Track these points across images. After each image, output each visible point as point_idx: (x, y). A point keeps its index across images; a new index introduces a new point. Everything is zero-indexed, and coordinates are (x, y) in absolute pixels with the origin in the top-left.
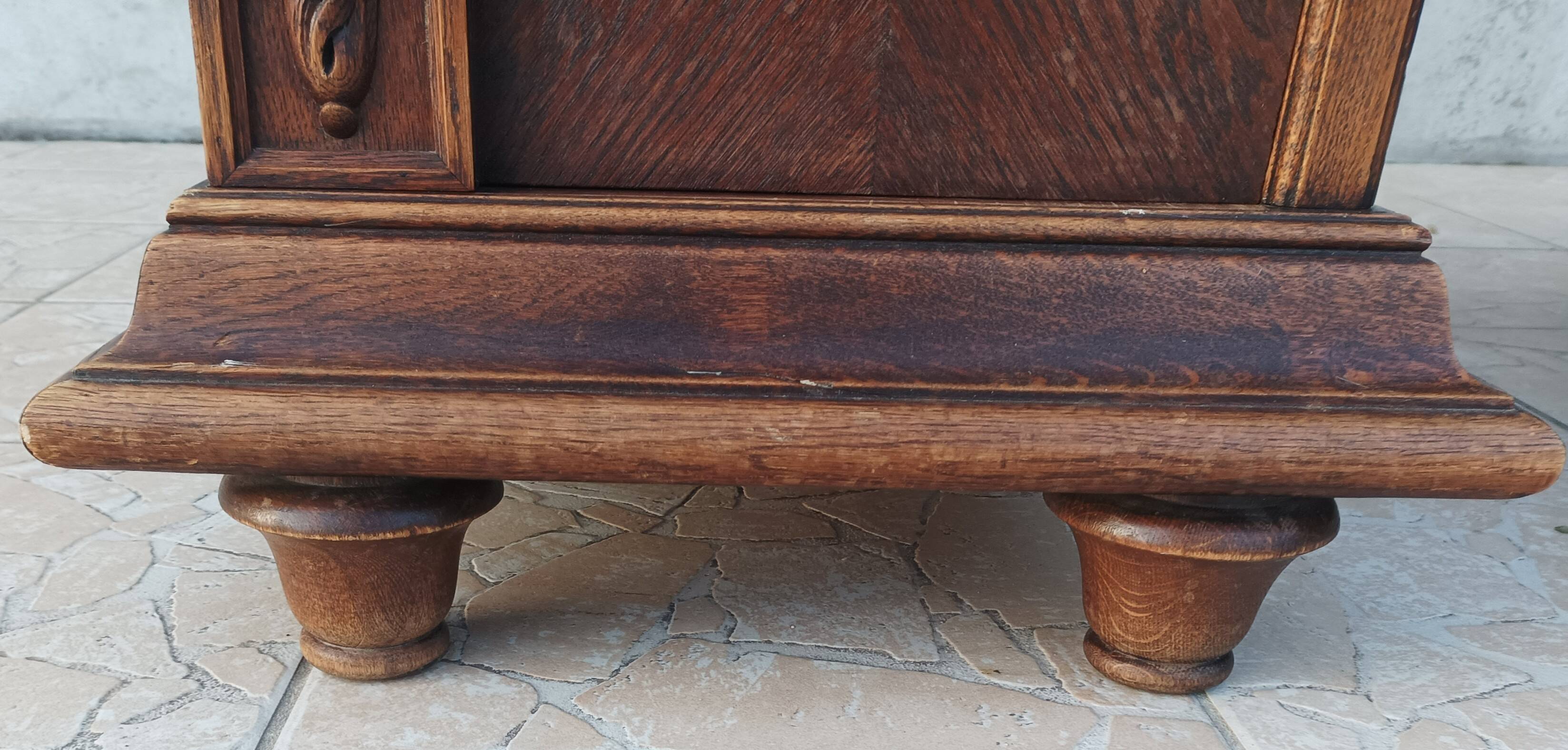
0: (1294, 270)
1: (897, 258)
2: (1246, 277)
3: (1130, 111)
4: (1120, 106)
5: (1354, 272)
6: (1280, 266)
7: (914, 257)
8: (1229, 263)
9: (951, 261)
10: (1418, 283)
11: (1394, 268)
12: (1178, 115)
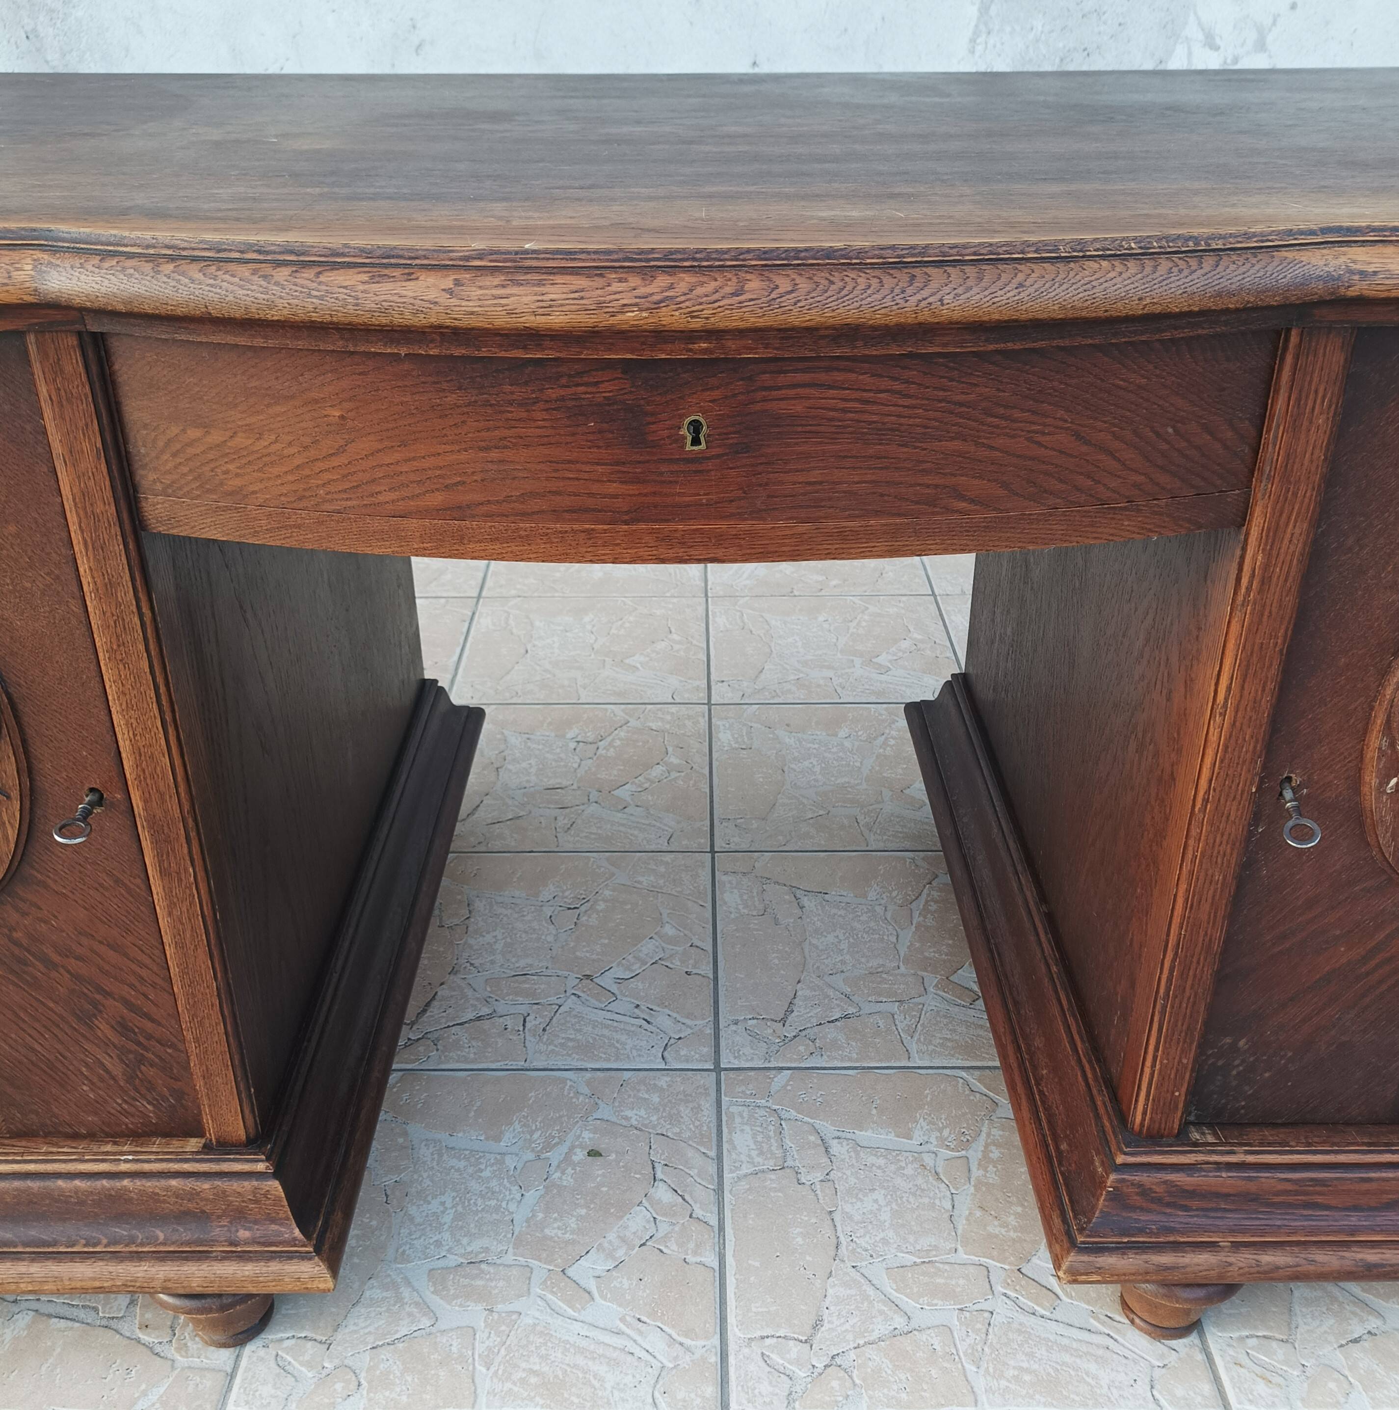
0: (206, 1186)
1: (8, 1185)
2: (183, 1190)
3: (125, 1106)
4: (120, 1105)
5: (235, 1185)
6: (198, 1183)
7: (17, 1184)
8: (174, 1182)
9: (35, 1185)
10: (268, 1191)
11: (255, 1183)
12: (150, 1107)
